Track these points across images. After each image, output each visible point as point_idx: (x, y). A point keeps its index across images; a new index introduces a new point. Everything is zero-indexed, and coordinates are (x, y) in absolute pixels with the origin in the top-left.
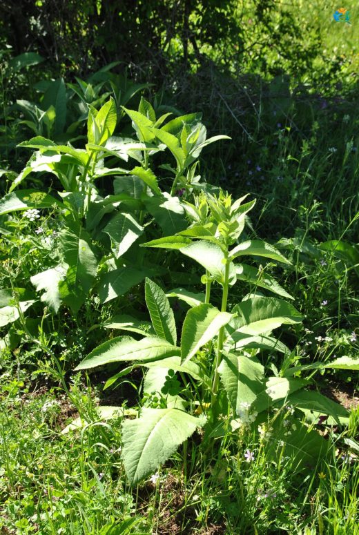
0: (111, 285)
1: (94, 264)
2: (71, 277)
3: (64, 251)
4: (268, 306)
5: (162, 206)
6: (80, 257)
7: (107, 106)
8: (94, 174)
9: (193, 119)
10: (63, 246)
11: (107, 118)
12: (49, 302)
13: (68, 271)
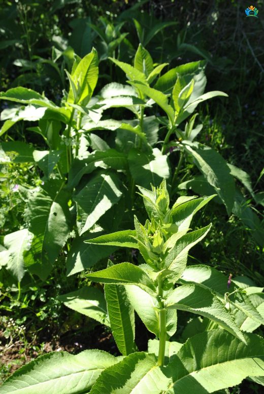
0: (80, 255)
1: (64, 232)
2: (36, 247)
3: (30, 218)
4: (232, 342)
5: (146, 167)
6: (49, 224)
7: (89, 58)
8: (81, 128)
9: (196, 68)
10: (30, 213)
11: (88, 72)
12: (13, 270)
13: (34, 240)
